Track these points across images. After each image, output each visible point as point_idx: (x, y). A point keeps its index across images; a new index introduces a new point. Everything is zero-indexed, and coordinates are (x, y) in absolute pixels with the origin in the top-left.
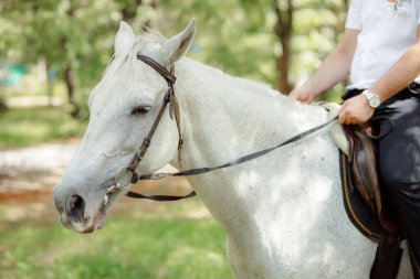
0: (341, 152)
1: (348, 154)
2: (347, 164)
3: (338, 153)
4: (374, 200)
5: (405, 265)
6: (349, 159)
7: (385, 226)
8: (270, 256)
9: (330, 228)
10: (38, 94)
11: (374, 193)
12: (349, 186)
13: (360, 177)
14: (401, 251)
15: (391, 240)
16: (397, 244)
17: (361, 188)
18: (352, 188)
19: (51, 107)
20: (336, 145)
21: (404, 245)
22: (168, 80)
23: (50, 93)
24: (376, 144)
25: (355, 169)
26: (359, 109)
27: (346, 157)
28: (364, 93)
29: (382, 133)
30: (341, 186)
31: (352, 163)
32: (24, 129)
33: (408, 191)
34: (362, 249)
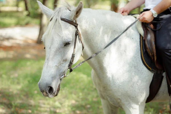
0: (140, 35)
1: (143, 36)
2: (143, 41)
3: (139, 36)
4: (153, 55)
5: (164, 82)
6: (144, 39)
7: (157, 66)
8: (111, 80)
9: (135, 67)
10: (13, 6)
11: (153, 53)
12: (143, 50)
13: (148, 46)
14: (163, 77)
15: (159, 72)
16: (161, 74)
17: (148, 50)
18: (144, 50)
20: (139, 32)
21: (164, 74)
22: (75, 26)
23: (17, 6)
24: (155, 32)
25: (146, 43)
27: (143, 38)
30: (140, 50)
31: (145, 40)
33: (168, 52)
34: (147, 75)
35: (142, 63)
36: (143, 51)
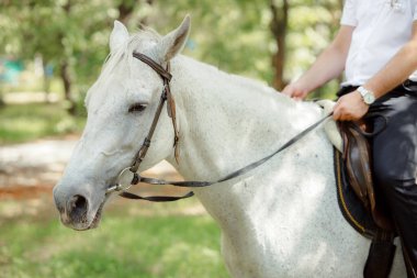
0: (335, 148)
1: (342, 151)
2: (341, 161)
3: (332, 150)
4: (368, 197)
6: (343, 156)
7: (379, 223)
8: (265, 252)
9: (323, 225)
10: (35, 91)
11: (367, 190)
12: (342, 183)
13: (353, 174)
14: (394, 248)
15: (384, 237)
16: (390, 241)
17: (355, 185)
18: (346, 184)
19: (47, 103)
21: (397, 241)
23: (47, 90)
24: (370, 141)
25: (349, 167)
26: (354, 106)
27: (340, 154)
28: (358, 89)
29: (376, 130)
31: (346, 159)
32: (21, 125)
33: (402, 187)
34: (355, 246)
35: (342, 217)
36: (343, 187)
